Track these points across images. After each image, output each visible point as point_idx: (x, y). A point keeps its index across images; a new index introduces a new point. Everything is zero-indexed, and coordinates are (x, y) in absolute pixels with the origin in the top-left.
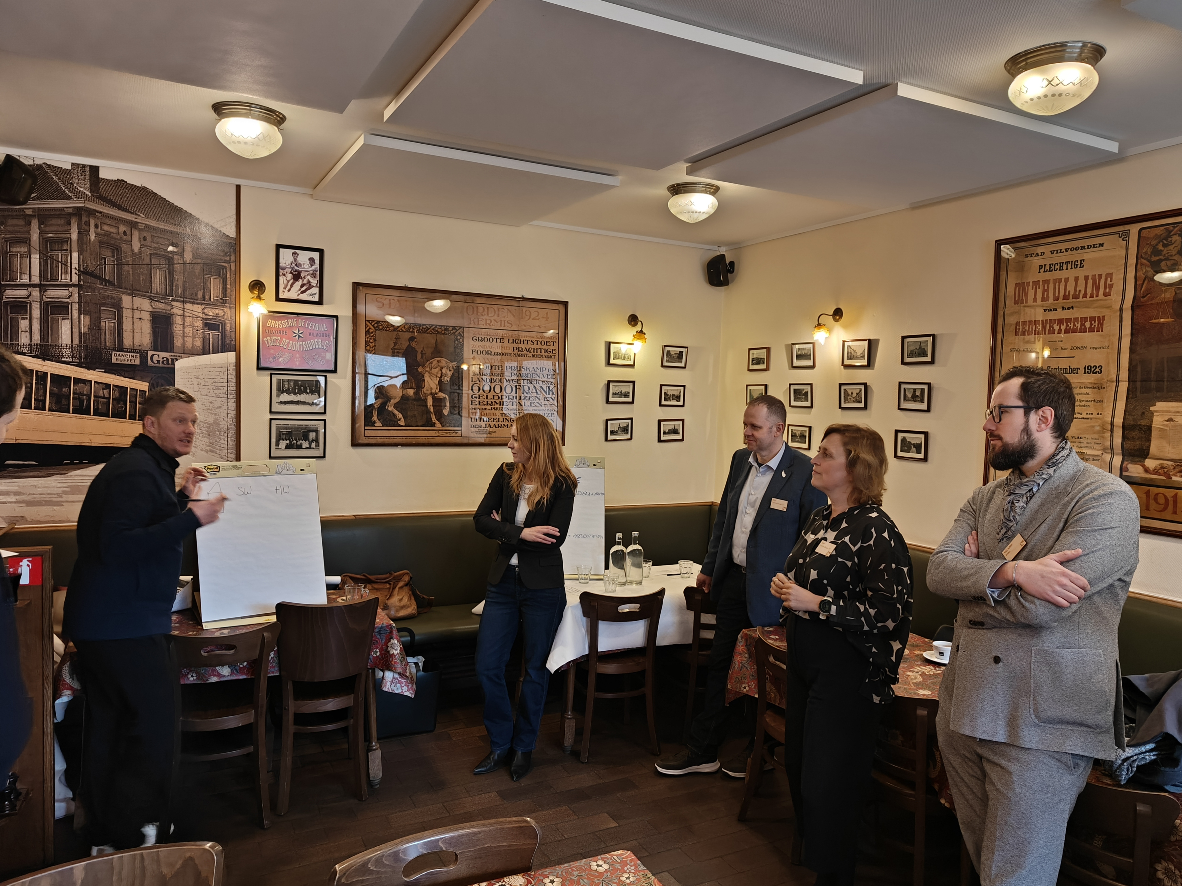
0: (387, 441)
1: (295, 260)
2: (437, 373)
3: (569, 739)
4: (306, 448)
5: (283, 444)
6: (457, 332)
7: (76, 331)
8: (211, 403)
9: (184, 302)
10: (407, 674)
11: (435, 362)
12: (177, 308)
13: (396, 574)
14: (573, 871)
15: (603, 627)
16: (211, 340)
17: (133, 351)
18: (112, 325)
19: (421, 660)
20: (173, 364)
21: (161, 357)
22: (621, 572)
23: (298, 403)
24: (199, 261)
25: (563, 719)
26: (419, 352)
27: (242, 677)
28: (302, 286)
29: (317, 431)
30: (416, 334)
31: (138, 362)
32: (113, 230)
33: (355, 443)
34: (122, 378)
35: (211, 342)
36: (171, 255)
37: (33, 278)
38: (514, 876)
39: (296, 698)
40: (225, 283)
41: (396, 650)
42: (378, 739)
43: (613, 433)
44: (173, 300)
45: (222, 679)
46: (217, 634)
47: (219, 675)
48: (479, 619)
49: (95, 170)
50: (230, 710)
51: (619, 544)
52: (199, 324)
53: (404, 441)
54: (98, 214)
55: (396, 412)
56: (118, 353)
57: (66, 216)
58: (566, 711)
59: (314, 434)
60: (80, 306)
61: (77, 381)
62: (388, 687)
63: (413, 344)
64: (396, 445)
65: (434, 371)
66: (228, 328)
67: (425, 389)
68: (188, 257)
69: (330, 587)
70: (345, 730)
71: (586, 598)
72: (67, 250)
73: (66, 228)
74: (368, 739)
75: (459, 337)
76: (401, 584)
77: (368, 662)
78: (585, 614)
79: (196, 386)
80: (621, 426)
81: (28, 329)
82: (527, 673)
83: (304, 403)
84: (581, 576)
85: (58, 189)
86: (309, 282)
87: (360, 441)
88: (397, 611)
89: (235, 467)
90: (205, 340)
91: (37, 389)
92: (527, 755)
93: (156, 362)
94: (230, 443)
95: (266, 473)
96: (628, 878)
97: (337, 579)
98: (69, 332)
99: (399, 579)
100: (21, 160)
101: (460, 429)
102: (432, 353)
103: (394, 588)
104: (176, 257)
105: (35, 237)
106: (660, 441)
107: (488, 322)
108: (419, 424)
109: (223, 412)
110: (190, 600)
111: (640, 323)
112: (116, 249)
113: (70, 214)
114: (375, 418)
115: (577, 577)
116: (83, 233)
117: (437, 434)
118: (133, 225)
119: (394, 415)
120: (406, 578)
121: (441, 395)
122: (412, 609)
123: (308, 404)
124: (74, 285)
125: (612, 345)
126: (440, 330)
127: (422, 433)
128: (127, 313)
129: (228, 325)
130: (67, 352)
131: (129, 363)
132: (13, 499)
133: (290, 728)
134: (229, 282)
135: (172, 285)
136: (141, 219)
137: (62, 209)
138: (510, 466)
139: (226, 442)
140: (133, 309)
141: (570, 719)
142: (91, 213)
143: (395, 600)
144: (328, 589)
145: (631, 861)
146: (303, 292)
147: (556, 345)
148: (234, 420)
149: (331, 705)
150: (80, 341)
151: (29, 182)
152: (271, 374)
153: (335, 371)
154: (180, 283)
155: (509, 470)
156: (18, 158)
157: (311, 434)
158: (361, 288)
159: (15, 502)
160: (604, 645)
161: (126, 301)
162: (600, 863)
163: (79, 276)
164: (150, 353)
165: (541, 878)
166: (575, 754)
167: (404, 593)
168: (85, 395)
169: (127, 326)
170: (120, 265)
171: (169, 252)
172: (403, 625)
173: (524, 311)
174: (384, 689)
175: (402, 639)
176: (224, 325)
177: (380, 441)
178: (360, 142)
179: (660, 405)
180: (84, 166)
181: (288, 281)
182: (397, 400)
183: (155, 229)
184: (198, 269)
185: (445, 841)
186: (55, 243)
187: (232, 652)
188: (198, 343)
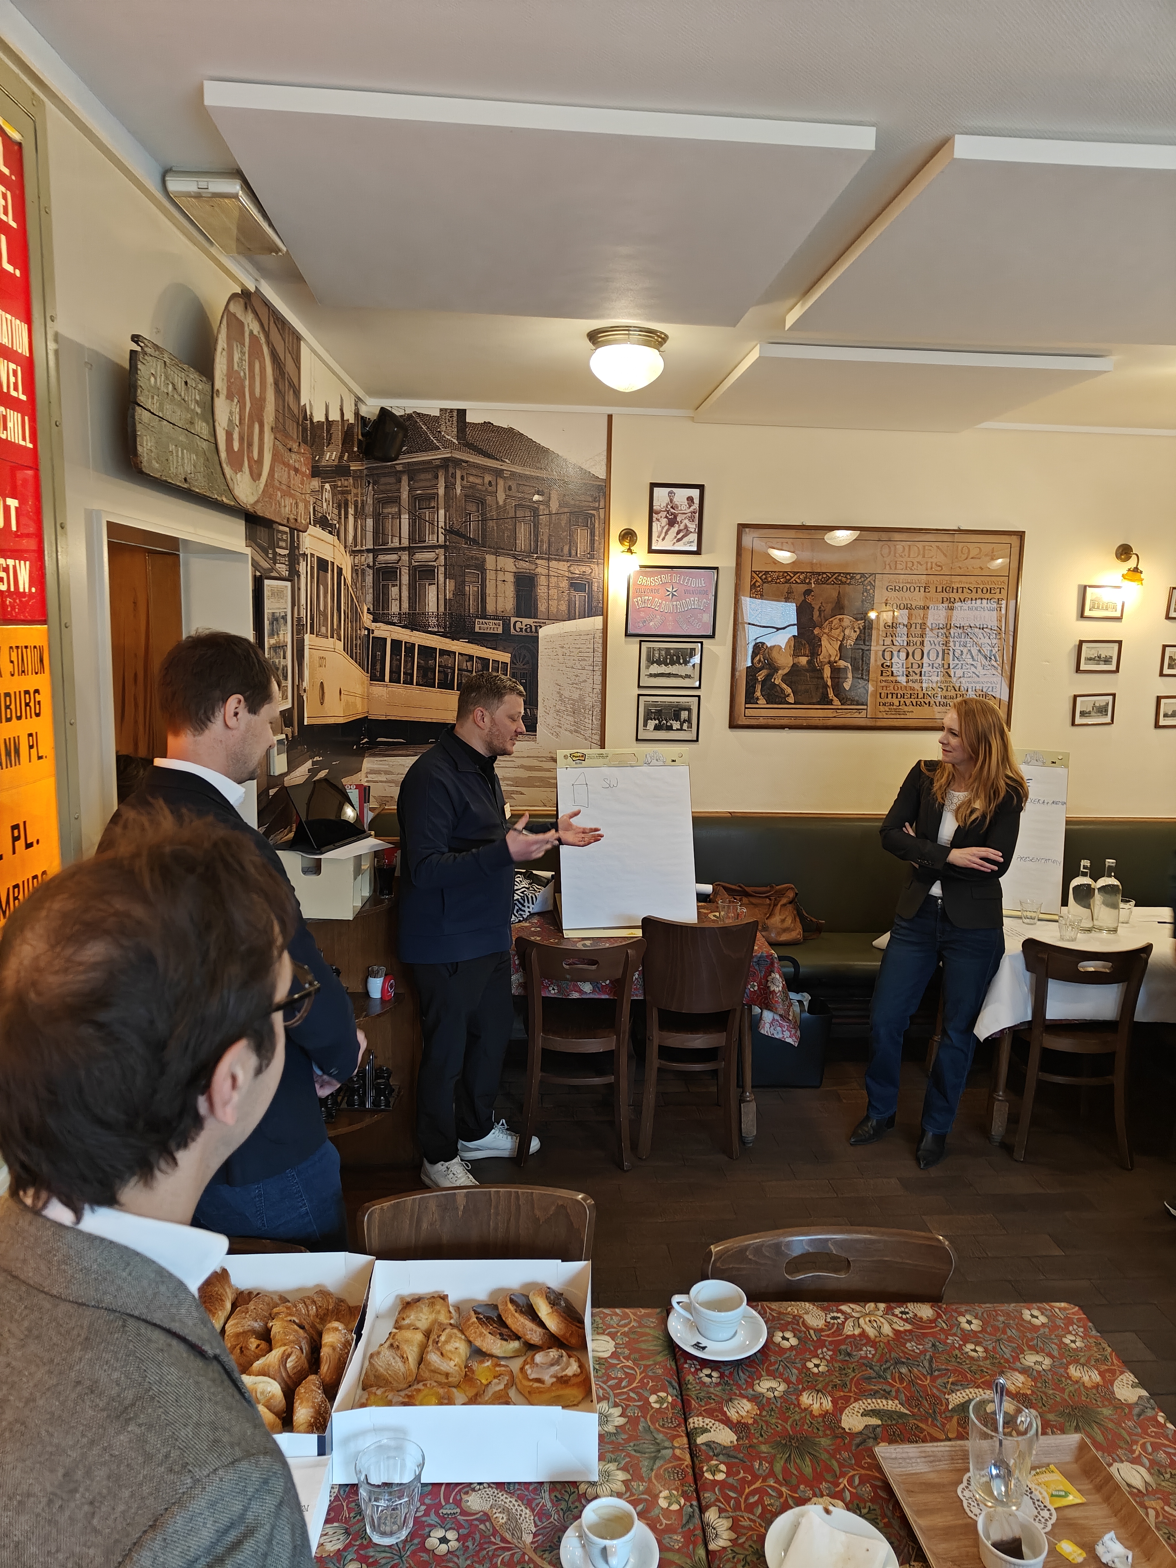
0: (771, 722)
1: (671, 501)
2: (839, 635)
3: (998, 1127)
4: (677, 730)
5: (652, 724)
6: (866, 580)
7: (441, 597)
8: (577, 676)
9: (549, 559)
10: (790, 1018)
11: (835, 621)
12: (541, 568)
13: (778, 887)
14: (997, 1315)
15: (1054, 987)
16: (577, 603)
17: (496, 617)
18: (476, 589)
19: (806, 997)
20: (537, 632)
21: (524, 624)
22: (1086, 912)
23: (669, 675)
24: (566, 510)
25: (991, 1100)
26: (817, 608)
27: (603, 997)
28: (678, 533)
29: (689, 710)
30: (813, 585)
31: (500, 631)
32: (478, 481)
33: (733, 725)
34: (485, 649)
35: (577, 605)
36: (536, 505)
37: (403, 541)
38: (919, 1304)
39: (662, 1028)
40: (593, 534)
41: (778, 986)
42: (753, 1087)
43: (1083, 714)
44: (537, 558)
45: (584, 996)
46: (580, 946)
47: (581, 991)
48: (880, 955)
49: (462, 413)
50: (589, 1032)
51: (1084, 874)
52: (565, 584)
53: (793, 722)
54: (464, 464)
55: (784, 686)
56: (481, 621)
57: (432, 468)
58: (995, 1090)
59: (687, 712)
60: (445, 569)
61: (443, 652)
62: (766, 1029)
63: (809, 599)
64: (782, 727)
65: (835, 633)
66: (595, 588)
67: (821, 657)
68: (554, 506)
69: (702, 898)
70: (715, 1072)
71: (1030, 946)
72: (434, 507)
73: (434, 483)
74: (741, 1085)
75: (869, 587)
76: (784, 901)
77: (743, 997)
78: (1029, 967)
79: (561, 657)
80: (1097, 705)
81: (398, 597)
82: (944, 1032)
83: (676, 676)
84: (1025, 913)
85: (427, 439)
86: (686, 527)
87: (740, 723)
88: (779, 934)
89: (601, 756)
90: (570, 604)
91: (405, 661)
92: (940, 1139)
93: (518, 630)
94: (595, 722)
95: (633, 763)
96: (1074, 1342)
97: (708, 888)
98: (435, 599)
99: (781, 894)
100: (394, 411)
101: (865, 707)
102: (832, 610)
103: (775, 905)
104: (541, 507)
105: (405, 495)
106: (1157, 726)
107: (910, 565)
108: (815, 701)
109: (588, 687)
110: (551, 901)
111: (1134, 557)
112: (482, 502)
113: (438, 467)
114: (758, 694)
115: (1019, 914)
116: (450, 487)
117: (835, 715)
118: (498, 473)
119: (782, 690)
120: (791, 895)
121: (842, 664)
122: (796, 933)
123: (681, 676)
124: (440, 547)
125: (1088, 589)
126: (844, 579)
127: (816, 713)
128: (490, 575)
129: (596, 584)
130: (433, 621)
131: (492, 631)
132: (383, 778)
133: (654, 1062)
134: (597, 533)
135: (536, 541)
136: (507, 466)
137: (429, 462)
138: (932, 765)
139: (591, 722)
140: (496, 570)
141: (1002, 1101)
142: (458, 463)
143: (776, 920)
144: (699, 900)
145: (1079, 1320)
146: (679, 540)
147: (1004, 592)
148: (600, 696)
149: (698, 1041)
150: (445, 609)
151: (401, 435)
152: (641, 641)
153: (712, 636)
154: (546, 539)
155: (929, 770)
156: (390, 409)
157: (682, 712)
158: (747, 530)
159: (385, 782)
160: (1055, 1011)
161: (490, 559)
162: (1036, 1313)
163: (445, 536)
164: (513, 620)
165: (955, 1314)
166: (1007, 1148)
167: (787, 913)
168: (450, 668)
169: (490, 590)
170: (484, 520)
171: (534, 502)
172: (787, 952)
173: (960, 548)
174: (762, 1032)
175: (785, 970)
176: (590, 584)
177: (762, 721)
178: (754, 355)
179: (1161, 674)
180: (452, 410)
181: (663, 528)
182: (786, 671)
183: (521, 476)
184: (564, 518)
185: (836, 1242)
186: (423, 500)
187: (594, 967)
188: (564, 607)
